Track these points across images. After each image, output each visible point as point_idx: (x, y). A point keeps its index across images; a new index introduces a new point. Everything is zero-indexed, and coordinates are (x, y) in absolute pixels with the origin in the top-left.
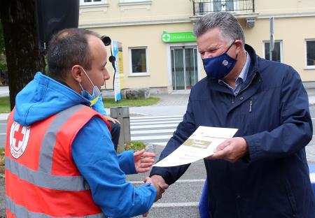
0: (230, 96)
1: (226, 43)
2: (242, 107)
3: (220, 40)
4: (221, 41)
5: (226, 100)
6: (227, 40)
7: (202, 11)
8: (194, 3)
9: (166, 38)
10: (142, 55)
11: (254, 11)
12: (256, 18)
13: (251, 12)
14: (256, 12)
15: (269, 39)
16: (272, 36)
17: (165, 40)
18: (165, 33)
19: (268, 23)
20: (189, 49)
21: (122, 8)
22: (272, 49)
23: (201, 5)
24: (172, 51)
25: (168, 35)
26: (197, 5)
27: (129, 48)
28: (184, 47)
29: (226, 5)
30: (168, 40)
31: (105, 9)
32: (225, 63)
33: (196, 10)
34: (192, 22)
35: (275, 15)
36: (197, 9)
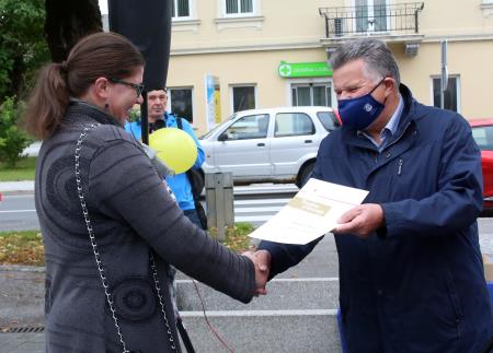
0: (373, 152)
1: (371, 81)
2: (388, 167)
3: (363, 76)
4: (365, 78)
5: (366, 157)
6: (373, 76)
7: (338, 31)
8: (327, 19)
9: (286, 70)
10: (249, 96)
11: (417, 31)
12: (419, 42)
13: (412, 32)
14: (421, 32)
15: (439, 72)
16: (444, 69)
17: (283, 74)
18: (283, 63)
19: (438, 50)
20: (319, 88)
21: (220, 27)
22: (444, 88)
23: (338, 22)
24: (294, 90)
25: (288, 67)
26: (331, 22)
27: (230, 85)
28: (311, 84)
29: (374, 21)
30: (289, 74)
31: (195, 28)
32: (368, 108)
33: (330, 30)
34: (324, 48)
35: (449, 37)
36: (332, 28)
